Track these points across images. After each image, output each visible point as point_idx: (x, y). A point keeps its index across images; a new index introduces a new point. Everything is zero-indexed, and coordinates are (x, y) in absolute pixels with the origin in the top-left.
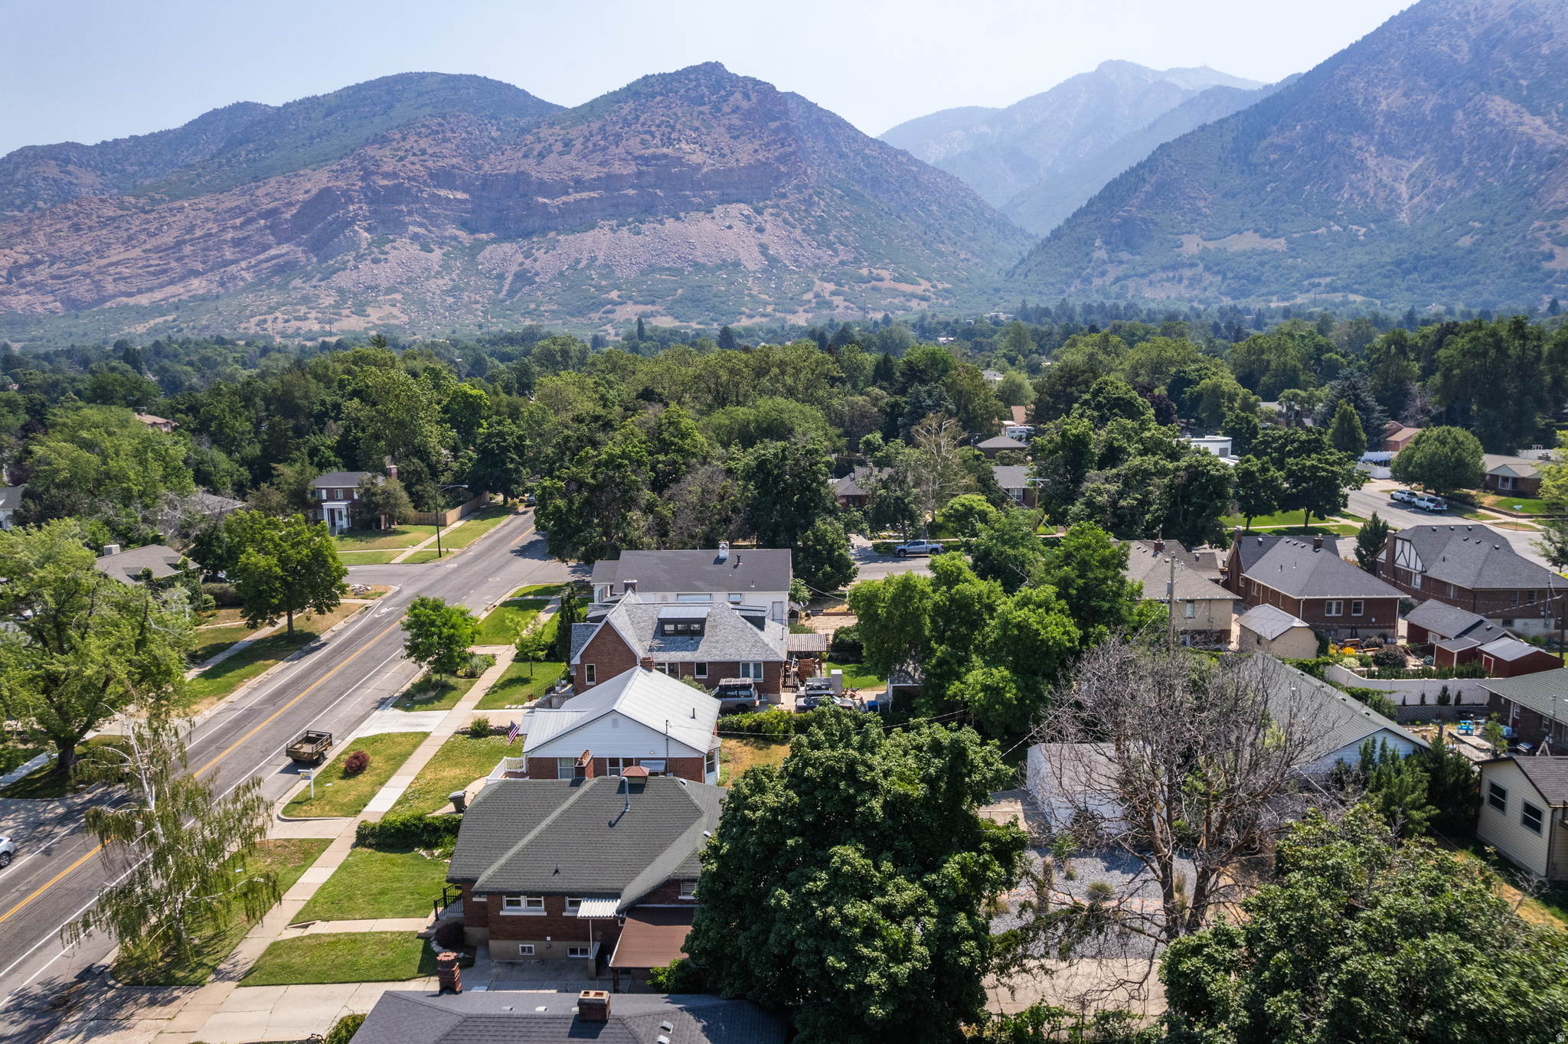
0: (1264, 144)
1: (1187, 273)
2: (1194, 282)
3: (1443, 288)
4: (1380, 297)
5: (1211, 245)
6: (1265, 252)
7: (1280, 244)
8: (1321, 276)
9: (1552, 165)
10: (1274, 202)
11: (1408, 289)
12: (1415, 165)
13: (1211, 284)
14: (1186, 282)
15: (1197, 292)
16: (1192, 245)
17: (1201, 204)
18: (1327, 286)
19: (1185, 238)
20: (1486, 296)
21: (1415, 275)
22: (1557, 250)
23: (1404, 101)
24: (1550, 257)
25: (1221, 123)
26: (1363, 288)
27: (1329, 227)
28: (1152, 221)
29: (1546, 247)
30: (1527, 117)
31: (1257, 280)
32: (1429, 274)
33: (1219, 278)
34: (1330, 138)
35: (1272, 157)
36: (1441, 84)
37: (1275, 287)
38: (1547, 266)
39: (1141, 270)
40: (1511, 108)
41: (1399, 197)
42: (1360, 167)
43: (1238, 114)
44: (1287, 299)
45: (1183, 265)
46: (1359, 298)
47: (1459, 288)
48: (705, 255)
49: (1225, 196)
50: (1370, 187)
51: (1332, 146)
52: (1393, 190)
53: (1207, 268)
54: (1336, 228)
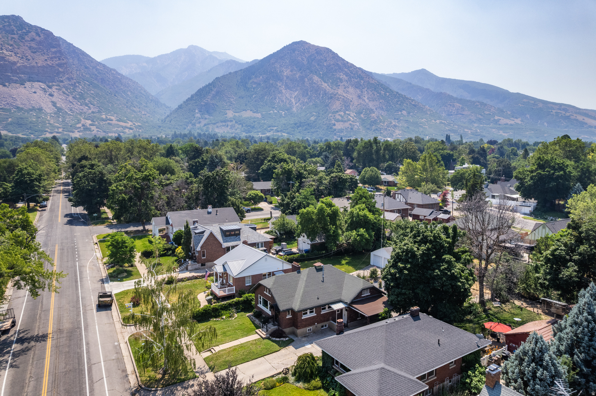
0: (251, 81)
1: (230, 124)
2: (232, 127)
3: (309, 132)
4: (292, 134)
5: (237, 114)
6: (255, 118)
7: (259, 115)
8: (273, 127)
9: (331, 98)
10: (256, 101)
11: (299, 132)
12: (296, 94)
13: (238, 128)
14: (229, 127)
15: (234, 130)
16: (230, 114)
17: (232, 100)
18: (275, 130)
19: (227, 111)
20: (320, 135)
21: (300, 128)
22: (336, 123)
23: (291, 73)
24: (334, 125)
25: (236, 72)
26: (286, 131)
27: (273, 111)
28: (216, 104)
29: (333, 122)
30: (323, 83)
31: (253, 127)
32: (304, 128)
33: (241, 126)
34: (271, 82)
35: (254, 86)
36: (300, 70)
37: (259, 130)
38: (334, 127)
39: (214, 122)
40: (319, 80)
41: (292, 103)
42: (280, 93)
43: (241, 70)
44: (264, 134)
45: (228, 121)
46: (286, 135)
47: (313, 133)
48: (22, 104)
49: (239, 98)
50: (284, 99)
51: (272, 84)
52: (291, 101)
53: (236, 122)
54: (276, 111)
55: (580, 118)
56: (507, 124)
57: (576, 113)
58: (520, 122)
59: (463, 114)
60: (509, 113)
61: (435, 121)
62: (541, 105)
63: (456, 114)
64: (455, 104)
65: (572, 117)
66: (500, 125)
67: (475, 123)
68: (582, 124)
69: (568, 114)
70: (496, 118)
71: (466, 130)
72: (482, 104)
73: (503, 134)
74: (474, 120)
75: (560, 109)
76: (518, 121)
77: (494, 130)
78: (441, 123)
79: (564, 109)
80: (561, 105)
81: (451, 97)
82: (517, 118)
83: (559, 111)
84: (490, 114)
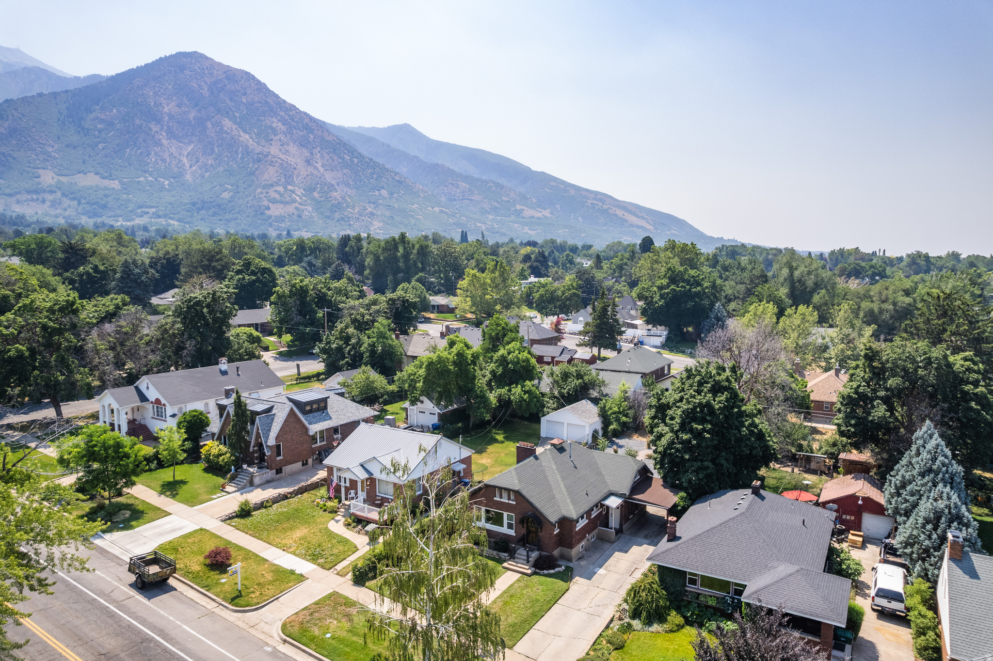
0: (92, 116)
1: (49, 197)
2: (54, 204)
3: (220, 220)
4: (188, 223)
5: (64, 179)
6: (106, 189)
7: (115, 184)
8: (147, 207)
9: (259, 160)
10: (106, 156)
11: (202, 219)
12: (190, 148)
13: (69, 206)
14: (48, 203)
15: (58, 211)
16: (48, 178)
17: (50, 149)
18: (153, 213)
19: (41, 172)
20: (243, 226)
21: (204, 212)
22: (271, 205)
23: (177, 109)
24: (268, 208)
25: (55, 95)
26: (176, 217)
27: (146, 178)
28: (10, 155)
29: (266, 203)
30: (242, 133)
31: (104, 207)
32: (211, 212)
33: (75, 202)
34: (138, 122)
35: (99, 126)
36: (197, 105)
37: (118, 212)
38: (268, 213)
39: (8, 191)
40: (234, 127)
41: (184, 165)
42: (159, 143)
43: (67, 91)
44: (130, 220)
45: (44, 191)
46: (176, 223)
47: (228, 221)
49: (67, 146)
50: (166, 156)
51: (140, 127)
52: (180, 161)
53: (63, 195)
54: (150, 178)
55: (620, 213)
56: (533, 217)
57: (614, 206)
58: (549, 215)
59: (471, 200)
60: (534, 200)
61: (433, 208)
62: (572, 192)
63: (462, 199)
64: (459, 183)
65: (610, 211)
66: (523, 218)
67: (489, 213)
68: (623, 221)
69: (605, 207)
70: (518, 207)
71: (478, 224)
72: (498, 185)
73: (530, 232)
74: (488, 209)
75: (596, 199)
76: (547, 213)
77: (516, 225)
78: (441, 212)
79: (600, 200)
80: (597, 193)
81: (451, 172)
82: (545, 209)
83: (595, 202)
84: (509, 202)
